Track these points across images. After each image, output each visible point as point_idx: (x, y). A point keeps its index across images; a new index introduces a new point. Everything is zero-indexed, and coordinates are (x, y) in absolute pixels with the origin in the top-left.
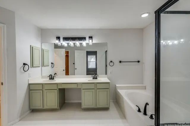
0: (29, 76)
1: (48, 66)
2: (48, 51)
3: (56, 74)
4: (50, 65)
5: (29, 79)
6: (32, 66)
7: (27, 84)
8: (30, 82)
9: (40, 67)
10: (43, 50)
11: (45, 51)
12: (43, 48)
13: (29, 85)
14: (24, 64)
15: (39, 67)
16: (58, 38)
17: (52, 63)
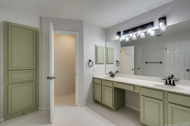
0: (94, 71)
1: (113, 64)
2: (112, 49)
3: (118, 72)
4: (115, 62)
5: (94, 73)
6: (97, 63)
7: (92, 78)
8: (94, 76)
9: (105, 64)
10: (107, 49)
11: (109, 49)
12: (107, 46)
13: (94, 78)
14: (90, 61)
15: (103, 64)
16: (119, 33)
17: (117, 61)
